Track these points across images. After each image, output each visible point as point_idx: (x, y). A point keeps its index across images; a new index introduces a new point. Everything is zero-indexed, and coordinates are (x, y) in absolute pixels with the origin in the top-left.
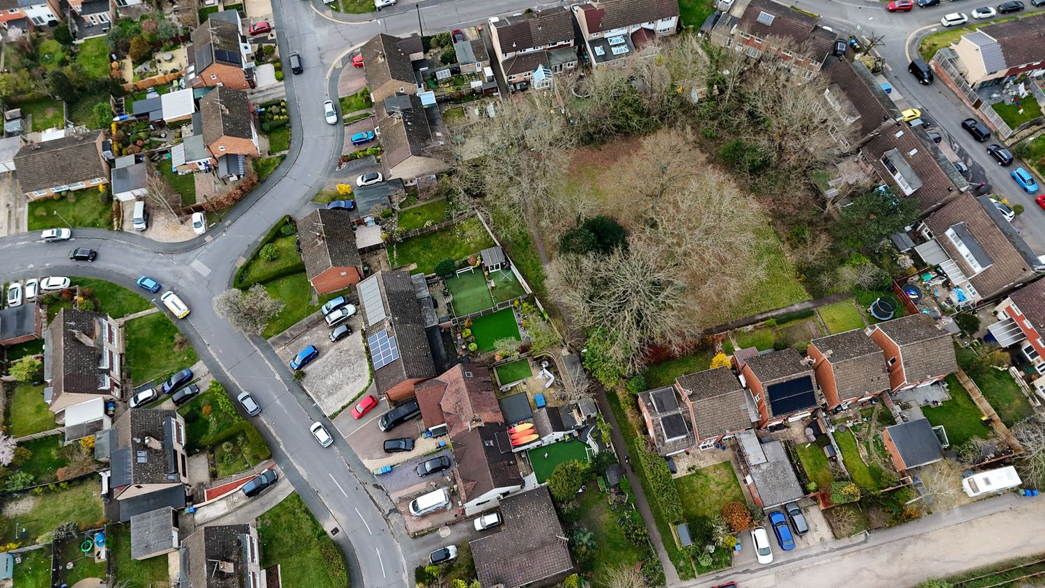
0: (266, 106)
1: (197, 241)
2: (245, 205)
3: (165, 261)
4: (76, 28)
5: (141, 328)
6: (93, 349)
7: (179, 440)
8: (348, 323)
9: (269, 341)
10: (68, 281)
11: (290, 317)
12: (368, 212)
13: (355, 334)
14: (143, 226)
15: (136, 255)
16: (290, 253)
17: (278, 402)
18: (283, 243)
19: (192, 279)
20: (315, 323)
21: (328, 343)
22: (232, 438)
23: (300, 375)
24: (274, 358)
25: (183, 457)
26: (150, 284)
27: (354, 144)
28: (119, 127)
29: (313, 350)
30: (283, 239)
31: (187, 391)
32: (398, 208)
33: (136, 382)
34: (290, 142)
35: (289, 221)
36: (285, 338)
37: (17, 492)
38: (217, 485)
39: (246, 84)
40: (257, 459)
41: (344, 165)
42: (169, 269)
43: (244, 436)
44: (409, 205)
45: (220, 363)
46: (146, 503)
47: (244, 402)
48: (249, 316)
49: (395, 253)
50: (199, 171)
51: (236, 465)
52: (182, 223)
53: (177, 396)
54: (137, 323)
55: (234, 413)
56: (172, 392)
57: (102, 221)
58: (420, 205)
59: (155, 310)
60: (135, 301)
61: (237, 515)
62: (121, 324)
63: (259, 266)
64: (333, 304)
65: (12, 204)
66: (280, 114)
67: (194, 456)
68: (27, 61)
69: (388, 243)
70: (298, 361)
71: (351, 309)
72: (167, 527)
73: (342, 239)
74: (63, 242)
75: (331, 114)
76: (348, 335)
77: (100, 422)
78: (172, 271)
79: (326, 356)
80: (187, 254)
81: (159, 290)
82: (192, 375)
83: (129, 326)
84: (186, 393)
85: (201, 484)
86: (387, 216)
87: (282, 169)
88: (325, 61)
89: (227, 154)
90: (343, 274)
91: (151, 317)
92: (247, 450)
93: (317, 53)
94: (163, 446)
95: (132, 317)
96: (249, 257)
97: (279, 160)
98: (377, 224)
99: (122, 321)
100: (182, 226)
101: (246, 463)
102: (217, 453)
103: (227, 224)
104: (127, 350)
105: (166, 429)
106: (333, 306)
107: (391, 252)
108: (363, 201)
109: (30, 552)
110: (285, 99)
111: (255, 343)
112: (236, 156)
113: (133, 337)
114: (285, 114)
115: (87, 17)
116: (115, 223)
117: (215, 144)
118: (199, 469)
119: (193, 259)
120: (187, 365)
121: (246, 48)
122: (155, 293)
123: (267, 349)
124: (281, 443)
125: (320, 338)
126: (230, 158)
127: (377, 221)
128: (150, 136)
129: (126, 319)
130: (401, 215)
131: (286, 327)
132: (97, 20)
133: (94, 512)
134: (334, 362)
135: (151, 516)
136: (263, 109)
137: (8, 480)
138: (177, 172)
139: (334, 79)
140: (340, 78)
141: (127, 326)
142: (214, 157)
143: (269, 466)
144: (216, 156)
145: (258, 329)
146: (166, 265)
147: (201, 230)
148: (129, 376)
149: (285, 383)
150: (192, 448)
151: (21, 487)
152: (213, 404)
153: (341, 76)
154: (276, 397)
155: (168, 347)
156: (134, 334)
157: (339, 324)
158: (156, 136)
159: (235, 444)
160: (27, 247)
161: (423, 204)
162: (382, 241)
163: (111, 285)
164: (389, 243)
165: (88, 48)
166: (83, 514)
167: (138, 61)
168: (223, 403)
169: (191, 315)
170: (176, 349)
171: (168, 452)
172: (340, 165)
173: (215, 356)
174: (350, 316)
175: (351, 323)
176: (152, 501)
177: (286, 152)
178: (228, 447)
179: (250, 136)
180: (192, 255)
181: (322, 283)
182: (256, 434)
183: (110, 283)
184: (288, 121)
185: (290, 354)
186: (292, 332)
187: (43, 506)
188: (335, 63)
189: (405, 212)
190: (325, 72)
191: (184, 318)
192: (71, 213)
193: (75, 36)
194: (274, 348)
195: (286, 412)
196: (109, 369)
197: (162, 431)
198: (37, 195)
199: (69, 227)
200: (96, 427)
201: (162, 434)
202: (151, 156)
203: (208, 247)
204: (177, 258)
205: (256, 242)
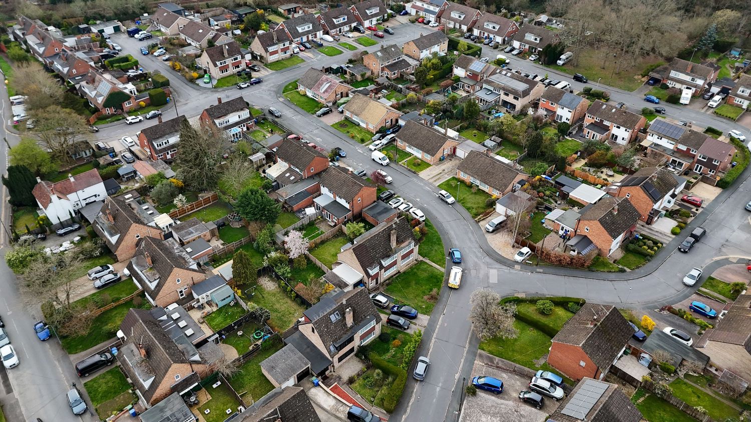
0: (645, 237)
1: (509, 262)
2: (562, 271)
3: (479, 255)
4: (574, 132)
5: (425, 270)
6: (391, 250)
7: (363, 337)
8: (546, 399)
9: (479, 351)
10: (424, 218)
11: (510, 353)
12: (651, 350)
13: (541, 412)
14: (491, 229)
15: (470, 239)
16: (558, 321)
17: (438, 389)
18: (560, 312)
19: (481, 276)
20: (522, 374)
21: (515, 395)
22: (386, 373)
23: (473, 390)
24: (470, 363)
25: (352, 350)
26: (457, 255)
27: (691, 308)
28: (540, 180)
29: (499, 385)
30: (563, 310)
31: (402, 321)
32: (681, 374)
33: (387, 290)
34: (638, 267)
35: (580, 303)
36: (491, 360)
37: (276, 274)
38: (345, 389)
39: (646, 217)
40: (381, 404)
41: (665, 312)
42: (476, 260)
43: (394, 380)
44: (696, 382)
45: (437, 330)
46: (305, 347)
47: (420, 363)
48: (486, 319)
49: (642, 399)
50: (557, 233)
51: (368, 392)
52: (513, 246)
53: (393, 317)
54: (425, 266)
55: (407, 360)
56: (394, 313)
57: (474, 211)
58: (707, 392)
59: (443, 270)
60: (440, 257)
61: (329, 418)
62: (419, 259)
63: (528, 308)
64: (549, 375)
65: (446, 171)
66: (652, 248)
67: (358, 359)
68: (532, 125)
69: (644, 387)
70: (482, 381)
71: (559, 393)
72: (293, 370)
73: (609, 340)
74: (445, 204)
75: (692, 277)
76: (535, 407)
77: (346, 285)
78: (476, 263)
79: (502, 401)
80: (496, 263)
81: (457, 263)
82: (415, 317)
83: (420, 264)
84: (400, 321)
85: (340, 378)
86: (666, 370)
87: (612, 276)
88: (724, 250)
89: (586, 236)
90: (583, 364)
91: (436, 271)
92: (384, 390)
93: (723, 242)
94: (352, 327)
95: (428, 261)
96: (529, 298)
97: (617, 270)
98: (649, 367)
99: (421, 258)
100: (511, 248)
101: (374, 397)
102: (369, 372)
103: (538, 270)
104: (404, 273)
105: (365, 321)
106: (548, 377)
107: (639, 395)
108: (656, 342)
109: (241, 306)
110: (664, 245)
111: (470, 343)
112: (590, 242)
113: (415, 270)
114: (655, 251)
115: (586, 131)
116: (479, 217)
117: (586, 222)
118: (350, 368)
119: (495, 268)
120: (420, 311)
121: (669, 202)
122: (454, 262)
123: (473, 354)
124: (407, 414)
125: (513, 386)
126: (585, 241)
127: (652, 365)
128: (551, 197)
129: (424, 260)
130: (678, 381)
131: (500, 355)
132: (590, 136)
133: (284, 323)
134: (503, 411)
135: (297, 356)
136: (641, 238)
137: (281, 264)
138: (543, 223)
139: (719, 264)
140: (725, 267)
141: (419, 263)
142: (576, 232)
143: (382, 416)
144: (578, 230)
145: (482, 332)
146: (477, 257)
147: (519, 258)
148: (387, 285)
149: (457, 385)
150: (362, 353)
151: (280, 274)
152: (404, 343)
153: (727, 266)
154: (440, 385)
155: (424, 292)
156: (417, 270)
157: (538, 392)
158: (554, 200)
159: (384, 379)
160: (428, 192)
161: (710, 393)
162: (640, 379)
163: (439, 239)
164: (646, 387)
165: (570, 143)
166: (280, 319)
167: (590, 165)
168: (409, 348)
169: (455, 291)
170: (425, 297)
171: (349, 333)
172: (662, 309)
173: (439, 323)
174: (553, 397)
175: (547, 402)
176: (308, 350)
177: (628, 270)
178: (378, 375)
179: (615, 237)
180: (498, 266)
181: (559, 355)
182: (402, 386)
183: (440, 238)
184: (651, 256)
185: (481, 372)
186: (500, 362)
187: (274, 295)
188: (731, 256)
189: (685, 383)
190: (716, 255)
191: (451, 288)
192: (465, 196)
193: (570, 134)
194: (477, 358)
195: (434, 400)
196: (384, 267)
197: (362, 319)
198: (462, 176)
199: (456, 199)
200: (342, 285)
201: (359, 320)
202: (540, 204)
203: (512, 271)
204: (488, 259)
205: (544, 295)
